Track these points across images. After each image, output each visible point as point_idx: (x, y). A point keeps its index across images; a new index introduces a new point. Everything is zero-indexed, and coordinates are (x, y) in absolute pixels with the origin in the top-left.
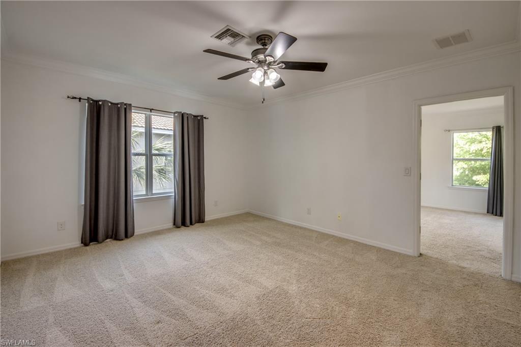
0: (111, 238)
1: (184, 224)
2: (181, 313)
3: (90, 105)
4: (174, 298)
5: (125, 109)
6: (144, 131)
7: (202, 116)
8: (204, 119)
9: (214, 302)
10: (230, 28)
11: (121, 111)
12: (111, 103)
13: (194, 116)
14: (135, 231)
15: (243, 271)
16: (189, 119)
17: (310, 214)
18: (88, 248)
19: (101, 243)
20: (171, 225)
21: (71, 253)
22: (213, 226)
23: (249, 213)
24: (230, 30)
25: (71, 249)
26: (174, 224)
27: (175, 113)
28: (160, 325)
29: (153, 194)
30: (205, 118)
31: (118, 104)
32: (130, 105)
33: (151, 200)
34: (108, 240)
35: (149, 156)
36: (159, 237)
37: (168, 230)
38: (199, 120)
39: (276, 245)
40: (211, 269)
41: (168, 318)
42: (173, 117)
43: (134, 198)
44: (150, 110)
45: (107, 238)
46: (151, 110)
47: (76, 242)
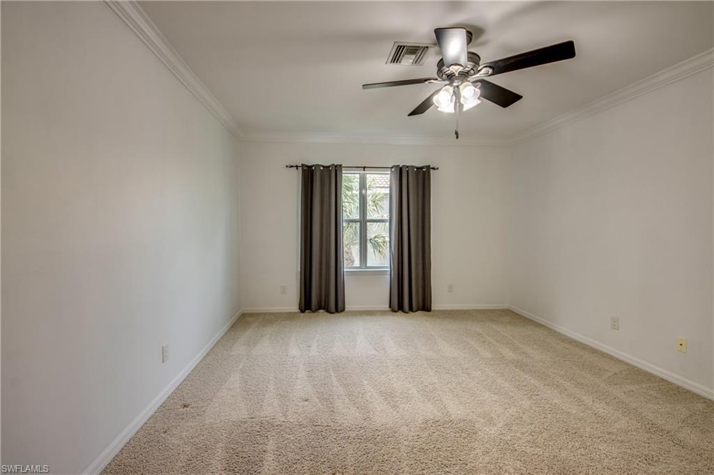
0: (324, 309)
1: (401, 308)
2: (331, 400)
3: (304, 171)
4: (336, 383)
5: (336, 171)
6: (388, 192)
7: (429, 166)
8: (431, 170)
9: (371, 403)
10: (401, 45)
11: (332, 174)
12: (323, 167)
13: (417, 168)
14: (346, 306)
15: (434, 384)
16: (410, 172)
17: (618, 329)
18: (303, 314)
19: (314, 312)
20: (386, 307)
21: (289, 316)
22: (439, 318)
23: (510, 311)
24: (401, 46)
25: (290, 313)
26: (390, 307)
27: (392, 168)
28: (306, 403)
29: (367, 267)
30: (433, 168)
31: (329, 167)
32: (341, 165)
33: (366, 274)
34: (322, 311)
35: (363, 222)
36: (370, 318)
37: (383, 313)
38: (424, 172)
39: (516, 366)
40: (395, 368)
41: (317, 400)
42: (389, 172)
43: (345, 270)
44: (362, 169)
45: (320, 308)
46: (364, 168)
47: (294, 308)
